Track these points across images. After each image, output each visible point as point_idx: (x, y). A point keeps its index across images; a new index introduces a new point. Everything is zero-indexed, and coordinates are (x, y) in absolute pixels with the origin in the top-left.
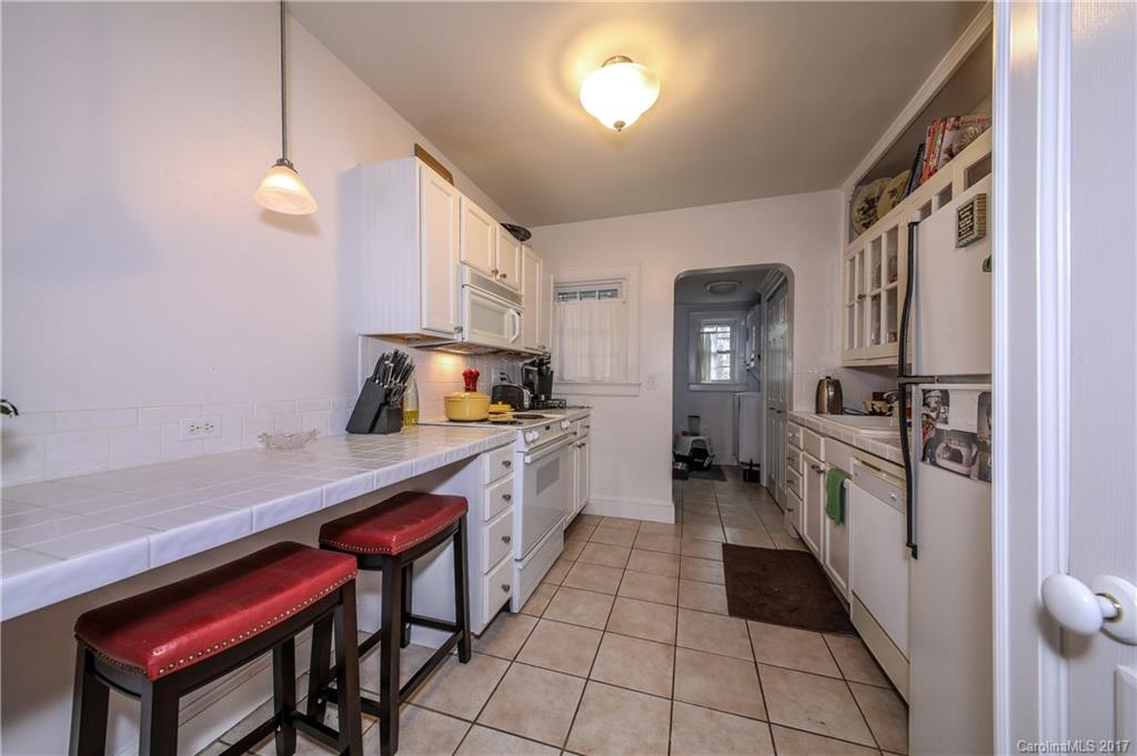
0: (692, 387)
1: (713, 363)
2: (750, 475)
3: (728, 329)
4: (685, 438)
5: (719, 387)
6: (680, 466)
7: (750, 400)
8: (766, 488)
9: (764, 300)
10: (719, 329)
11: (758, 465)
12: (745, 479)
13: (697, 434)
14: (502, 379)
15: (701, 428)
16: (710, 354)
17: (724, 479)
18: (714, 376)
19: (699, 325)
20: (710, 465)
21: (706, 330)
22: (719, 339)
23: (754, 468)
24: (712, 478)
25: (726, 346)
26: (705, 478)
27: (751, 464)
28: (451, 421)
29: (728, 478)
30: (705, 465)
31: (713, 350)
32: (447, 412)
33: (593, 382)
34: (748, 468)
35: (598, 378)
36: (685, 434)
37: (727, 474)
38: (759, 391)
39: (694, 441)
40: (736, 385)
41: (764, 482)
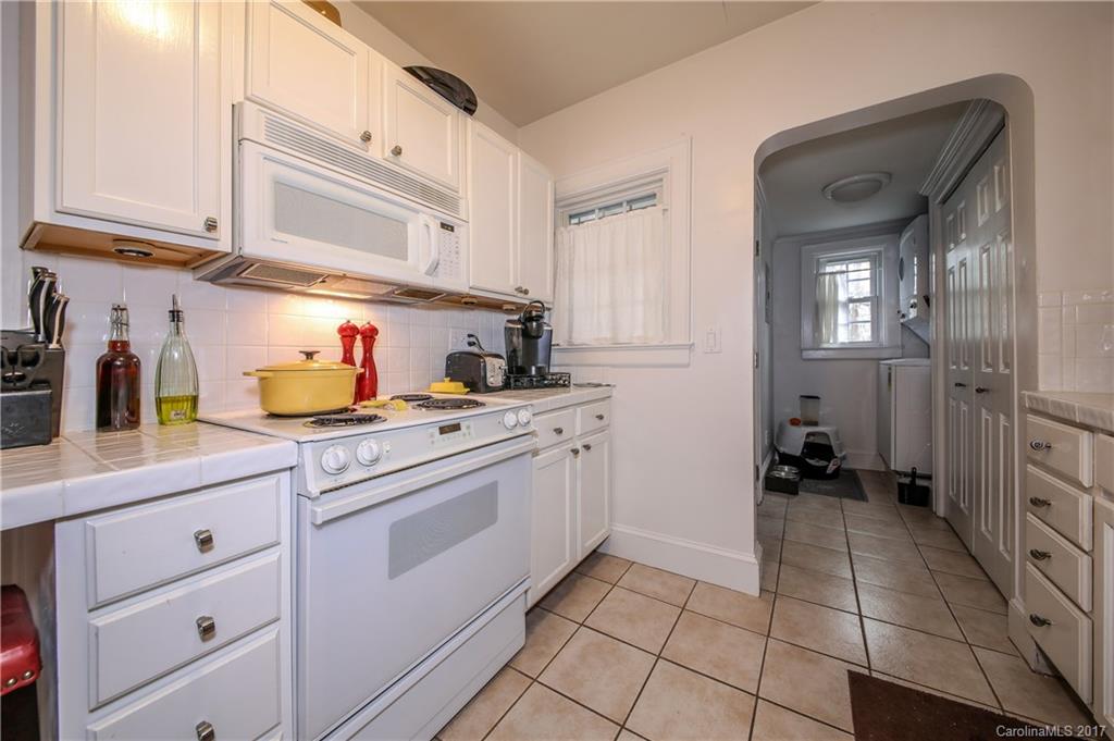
0: (806, 354)
1: (842, 317)
2: (913, 493)
3: (866, 265)
4: (794, 428)
5: (852, 353)
6: (785, 472)
7: (909, 372)
8: (945, 519)
9: (934, 205)
10: (852, 267)
11: (929, 478)
12: (901, 500)
13: (815, 424)
14: (470, 344)
15: (821, 413)
16: (836, 304)
17: (862, 497)
18: (843, 336)
19: (818, 263)
20: (837, 472)
21: (829, 269)
22: (851, 280)
23: (919, 482)
24: (840, 494)
25: (865, 289)
26: (827, 493)
27: (914, 475)
28: (273, 415)
29: (869, 496)
30: (829, 471)
31: (842, 297)
32: (264, 400)
33: (617, 346)
34: (907, 480)
35: (623, 338)
36: (795, 422)
37: (867, 488)
38: (929, 357)
39: (808, 435)
40: (881, 348)
41: (941, 508)
